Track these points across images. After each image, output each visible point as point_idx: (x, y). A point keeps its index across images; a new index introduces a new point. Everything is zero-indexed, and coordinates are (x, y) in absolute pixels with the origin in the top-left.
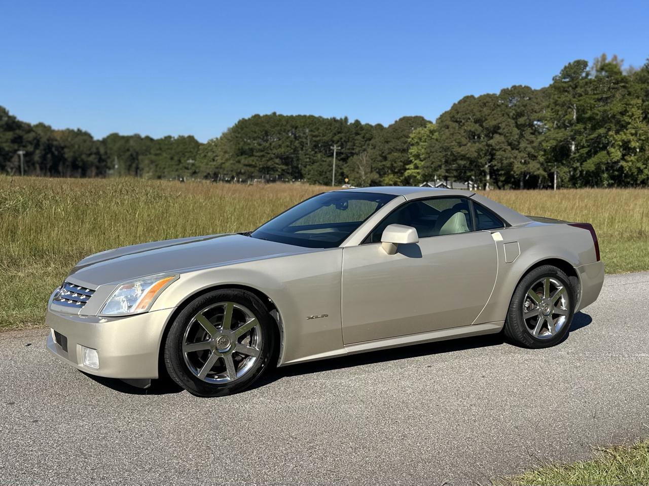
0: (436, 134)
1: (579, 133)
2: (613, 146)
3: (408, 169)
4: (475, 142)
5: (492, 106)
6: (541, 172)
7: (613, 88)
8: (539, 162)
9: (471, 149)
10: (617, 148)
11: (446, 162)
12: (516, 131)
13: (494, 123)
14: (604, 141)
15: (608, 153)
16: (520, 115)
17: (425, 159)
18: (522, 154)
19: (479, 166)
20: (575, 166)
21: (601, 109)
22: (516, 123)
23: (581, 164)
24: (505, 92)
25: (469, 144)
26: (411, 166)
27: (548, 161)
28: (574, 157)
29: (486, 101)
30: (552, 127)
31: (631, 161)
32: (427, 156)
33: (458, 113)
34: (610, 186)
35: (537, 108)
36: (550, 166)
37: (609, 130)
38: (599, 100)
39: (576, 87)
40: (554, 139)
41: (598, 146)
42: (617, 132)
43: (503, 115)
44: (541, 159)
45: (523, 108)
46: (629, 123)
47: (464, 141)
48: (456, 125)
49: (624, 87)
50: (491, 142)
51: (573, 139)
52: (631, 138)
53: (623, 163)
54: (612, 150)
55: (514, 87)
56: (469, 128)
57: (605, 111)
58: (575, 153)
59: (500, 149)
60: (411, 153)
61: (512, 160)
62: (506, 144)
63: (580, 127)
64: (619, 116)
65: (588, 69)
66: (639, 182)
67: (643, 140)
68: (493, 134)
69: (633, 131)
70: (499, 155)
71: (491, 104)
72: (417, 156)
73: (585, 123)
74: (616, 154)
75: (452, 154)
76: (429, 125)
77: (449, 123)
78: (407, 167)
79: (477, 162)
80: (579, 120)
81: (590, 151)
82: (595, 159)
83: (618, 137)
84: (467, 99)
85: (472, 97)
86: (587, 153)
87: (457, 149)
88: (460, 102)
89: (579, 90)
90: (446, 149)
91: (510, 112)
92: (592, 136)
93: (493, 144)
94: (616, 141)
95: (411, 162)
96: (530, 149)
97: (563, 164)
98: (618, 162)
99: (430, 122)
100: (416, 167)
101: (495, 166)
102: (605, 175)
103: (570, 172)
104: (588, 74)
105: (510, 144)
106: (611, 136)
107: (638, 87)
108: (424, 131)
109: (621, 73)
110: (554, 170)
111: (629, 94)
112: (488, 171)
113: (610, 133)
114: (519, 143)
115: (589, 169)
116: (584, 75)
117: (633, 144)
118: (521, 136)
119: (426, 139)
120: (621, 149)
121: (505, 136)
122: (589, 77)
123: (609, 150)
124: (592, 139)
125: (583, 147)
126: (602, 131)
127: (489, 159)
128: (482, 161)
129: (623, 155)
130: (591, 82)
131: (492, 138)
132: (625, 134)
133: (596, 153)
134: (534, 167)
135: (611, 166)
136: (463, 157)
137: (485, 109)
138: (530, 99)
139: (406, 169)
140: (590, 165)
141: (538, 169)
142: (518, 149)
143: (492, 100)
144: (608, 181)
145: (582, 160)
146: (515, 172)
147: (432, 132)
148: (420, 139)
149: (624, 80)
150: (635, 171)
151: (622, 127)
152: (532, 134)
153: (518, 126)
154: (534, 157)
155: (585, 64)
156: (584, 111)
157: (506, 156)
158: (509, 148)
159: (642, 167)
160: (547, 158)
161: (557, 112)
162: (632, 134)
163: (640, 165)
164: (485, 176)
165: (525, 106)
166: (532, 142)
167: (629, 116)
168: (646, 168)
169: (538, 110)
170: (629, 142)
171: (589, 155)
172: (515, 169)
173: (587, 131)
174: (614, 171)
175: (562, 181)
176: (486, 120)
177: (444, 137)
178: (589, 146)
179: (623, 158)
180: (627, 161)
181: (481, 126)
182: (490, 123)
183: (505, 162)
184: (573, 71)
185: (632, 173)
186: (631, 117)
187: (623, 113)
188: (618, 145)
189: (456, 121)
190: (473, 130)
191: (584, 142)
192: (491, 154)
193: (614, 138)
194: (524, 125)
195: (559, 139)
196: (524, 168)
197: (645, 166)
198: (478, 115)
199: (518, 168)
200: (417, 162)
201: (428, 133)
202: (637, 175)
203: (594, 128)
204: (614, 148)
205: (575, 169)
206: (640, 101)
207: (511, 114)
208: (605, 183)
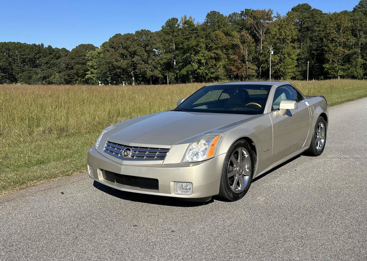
0: (102, 54)
1: (177, 55)
2: (193, 62)
3: (88, 74)
4: (124, 60)
5: (132, 40)
6: (160, 75)
7: (191, 33)
8: (159, 71)
9: (123, 63)
10: (196, 63)
11: (109, 70)
12: (146, 54)
13: (134, 49)
14: (190, 60)
15: (192, 66)
16: (147, 45)
17: (97, 69)
18: (150, 66)
19: (128, 73)
20: (177, 72)
21: (187, 43)
22: (145, 50)
23: (180, 71)
24: (137, 32)
25: (122, 60)
26: (89, 72)
27: (163, 69)
28: (176, 68)
29: (128, 37)
30: (163, 52)
31: (203, 69)
32: (98, 67)
33: (113, 43)
34: (194, 82)
35: (155, 42)
36: (164, 72)
37: (191, 54)
38: (185, 39)
39: (174, 32)
40: (166, 58)
41: (187, 62)
42: (195, 55)
43: (138, 45)
44: (160, 69)
45: (148, 42)
46: (200, 51)
47: (119, 59)
48: (113, 49)
49: (196, 33)
50: (133, 59)
51: (175, 59)
52: (202, 58)
53: (198, 70)
54: (194, 64)
55: (142, 30)
56: (121, 52)
57: (189, 44)
58: (176, 66)
59: (139, 63)
60: (88, 65)
61: (146, 69)
62: (142, 61)
63: (177, 52)
64: (195, 47)
65: (178, 23)
66: (206, 79)
67: (207, 59)
68: (134, 55)
69: (202, 55)
70: (139, 66)
71: (131, 39)
72: (92, 67)
73: (179, 50)
74: (196, 66)
75: (113, 66)
76: (97, 50)
77: (109, 48)
78: (87, 73)
79: (127, 70)
80: (177, 49)
81: (183, 65)
82: (186, 69)
83: (196, 58)
84: (117, 36)
85: (120, 34)
86: (182, 66)
87: (115, 63)
88: (113, 37)
89: (175, 34)
90: (109, 63)
91: (142, 44)
92: (184, 57)
93: (135, 61)
94: (195, 59)
95: (89, 70)
96: (154, 64)
97: (170, 71)
98: (196, 70)
99: (98, 48)
100: (92, 73)
101: (137, 72)
102: (191, 77)
103: (174, 75)
104: (179, 26)
105: (143, 61)
106: (193, 57)
107: (203, 33)
108: (95, 53)
109: (194, 25)
110: (166, 74)
111: (198, 36)
112: (133, 75)
113: (192, 56)
114: (148, 60)
115: (184, 73)
116: (177, 26)
117: (203, 61)
118: (149, 56)
119: (96, 57)
120: (198, 64)
121: (140, 56)
122: (179, 27)
123: (192, 64)
124: (184, 59)
125: (180, 63)
126: (188, 54)
127: (133, 69)
128: (130, 69)
129: (199, 67)
130: (181, 29)
131: (134, 57)
132: (199, 56)
133: (186, 66)
134: (157, 73)
135: (194, 72)
136: (119, 68)
137: (128, 42)
138: (151, 37)
139: (86, 74)
140: (184, 72)
141: (159, 74)
142: (148, 64)
143: (131, 37)
144: (192, 79)
145: (180, 69)
146: (147, 76)
147: (99, 53)
148: (93, 57)
149: (196, 29)
150: (204, 74)
151: (197, 53)
152: (153, 55)
153: (146, 51)
154: (156, 68)
155: (177, 20)
156: (178, 44)
157: (142, 67)
158: (143, 62)
159: (208, 72)
160: (162, 68)
161: (165, 45)
162: (202, 56)
163: (206, 71)
164: (132, 78)
165: (149, 41)
166: (154, 60)
167: (199, 47)
168: (209, 73)
169: (155, 43)
170: (200, 60)
171: (183, 67)
172: (147, 74)
173: (181, 55)
174: (195, 74)
175: (171, 80)
176: (129, 47)
177: (107, 56)
178: (182, 62)
179: (199, 68)
180: (201, 70)
181: (127, 50)
182: (132, 49)
183: (142, 70)
184: (171, 23)
185: (203, 75)
186: (200, 48)
187: (197, 46)
188: (196, 62)
189: (113, 48)
190: (123, 53)
191: (180, 60)
192: (134, 66)
193: (194, 58)
194: (149, 51)
195: (168, 58)
196: (152, 74)
197: (209, 72)
198: (125, 45)
199: (149, 73)
200: (92, 70)
201: (97, 54)
202: (206, 76)
203: (184, 53)
204: (194, 63)
205: (177, 74)
206: (204, 40)
207: (142, 45)
208: (192, 80)
